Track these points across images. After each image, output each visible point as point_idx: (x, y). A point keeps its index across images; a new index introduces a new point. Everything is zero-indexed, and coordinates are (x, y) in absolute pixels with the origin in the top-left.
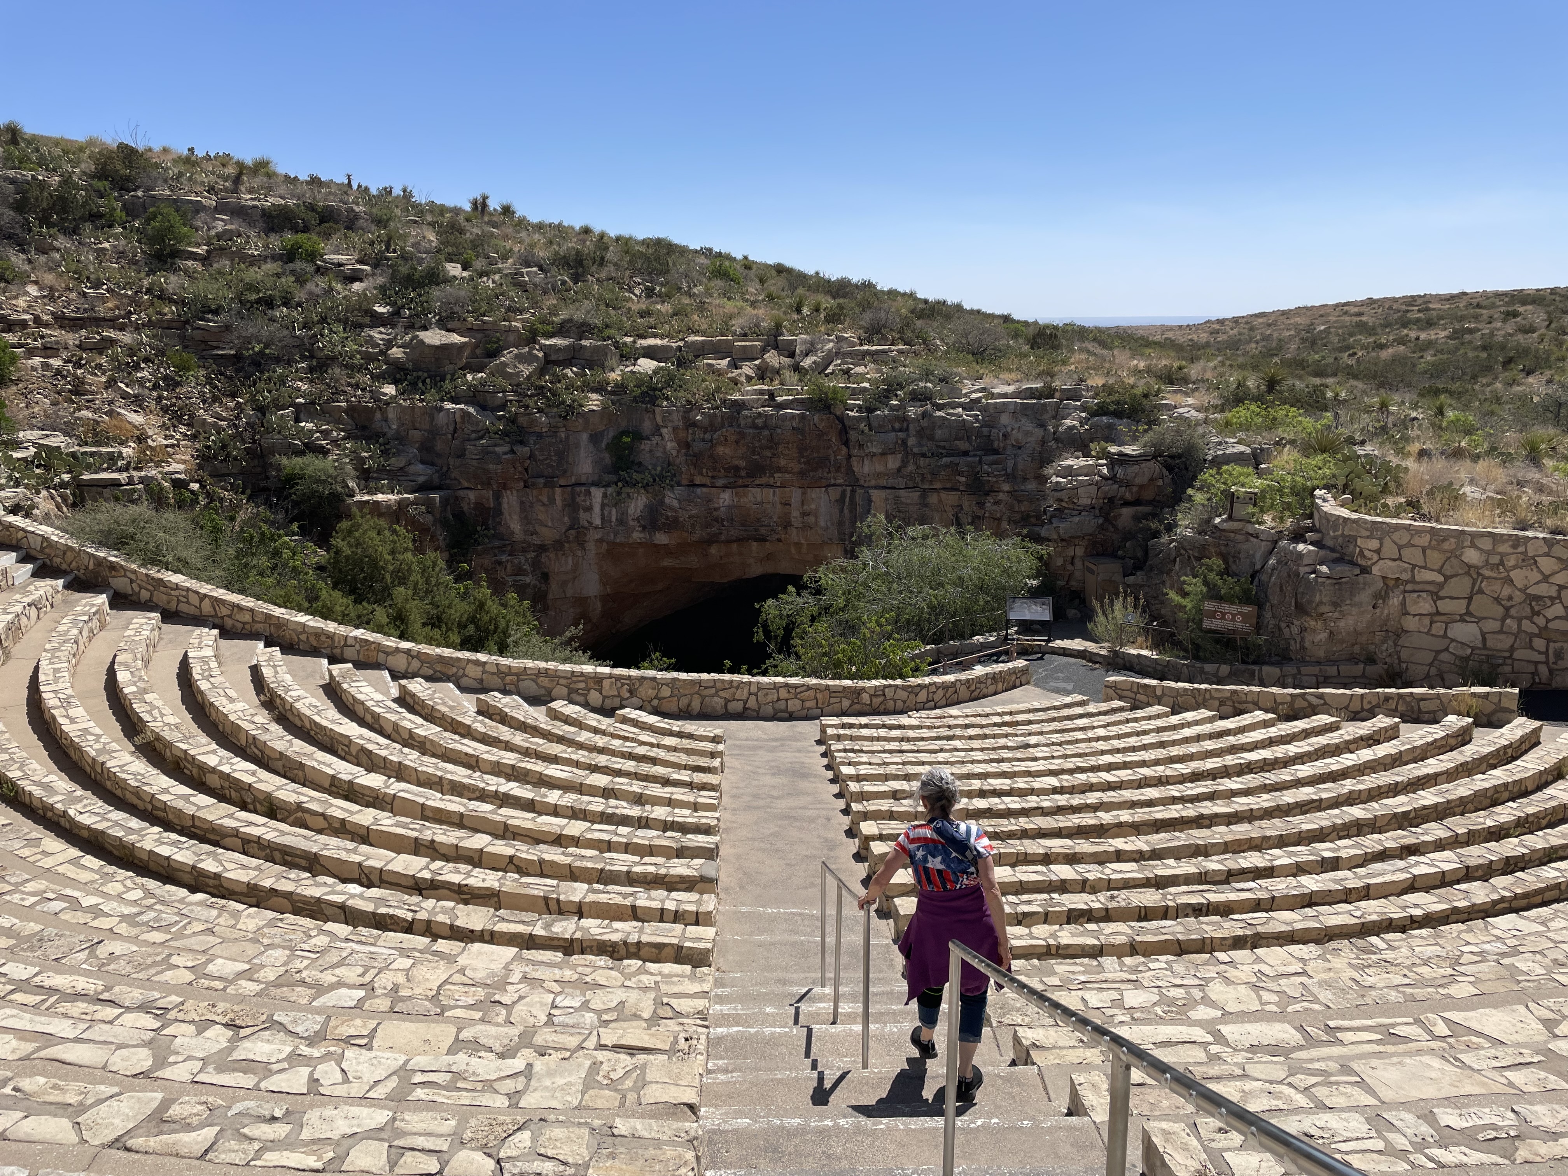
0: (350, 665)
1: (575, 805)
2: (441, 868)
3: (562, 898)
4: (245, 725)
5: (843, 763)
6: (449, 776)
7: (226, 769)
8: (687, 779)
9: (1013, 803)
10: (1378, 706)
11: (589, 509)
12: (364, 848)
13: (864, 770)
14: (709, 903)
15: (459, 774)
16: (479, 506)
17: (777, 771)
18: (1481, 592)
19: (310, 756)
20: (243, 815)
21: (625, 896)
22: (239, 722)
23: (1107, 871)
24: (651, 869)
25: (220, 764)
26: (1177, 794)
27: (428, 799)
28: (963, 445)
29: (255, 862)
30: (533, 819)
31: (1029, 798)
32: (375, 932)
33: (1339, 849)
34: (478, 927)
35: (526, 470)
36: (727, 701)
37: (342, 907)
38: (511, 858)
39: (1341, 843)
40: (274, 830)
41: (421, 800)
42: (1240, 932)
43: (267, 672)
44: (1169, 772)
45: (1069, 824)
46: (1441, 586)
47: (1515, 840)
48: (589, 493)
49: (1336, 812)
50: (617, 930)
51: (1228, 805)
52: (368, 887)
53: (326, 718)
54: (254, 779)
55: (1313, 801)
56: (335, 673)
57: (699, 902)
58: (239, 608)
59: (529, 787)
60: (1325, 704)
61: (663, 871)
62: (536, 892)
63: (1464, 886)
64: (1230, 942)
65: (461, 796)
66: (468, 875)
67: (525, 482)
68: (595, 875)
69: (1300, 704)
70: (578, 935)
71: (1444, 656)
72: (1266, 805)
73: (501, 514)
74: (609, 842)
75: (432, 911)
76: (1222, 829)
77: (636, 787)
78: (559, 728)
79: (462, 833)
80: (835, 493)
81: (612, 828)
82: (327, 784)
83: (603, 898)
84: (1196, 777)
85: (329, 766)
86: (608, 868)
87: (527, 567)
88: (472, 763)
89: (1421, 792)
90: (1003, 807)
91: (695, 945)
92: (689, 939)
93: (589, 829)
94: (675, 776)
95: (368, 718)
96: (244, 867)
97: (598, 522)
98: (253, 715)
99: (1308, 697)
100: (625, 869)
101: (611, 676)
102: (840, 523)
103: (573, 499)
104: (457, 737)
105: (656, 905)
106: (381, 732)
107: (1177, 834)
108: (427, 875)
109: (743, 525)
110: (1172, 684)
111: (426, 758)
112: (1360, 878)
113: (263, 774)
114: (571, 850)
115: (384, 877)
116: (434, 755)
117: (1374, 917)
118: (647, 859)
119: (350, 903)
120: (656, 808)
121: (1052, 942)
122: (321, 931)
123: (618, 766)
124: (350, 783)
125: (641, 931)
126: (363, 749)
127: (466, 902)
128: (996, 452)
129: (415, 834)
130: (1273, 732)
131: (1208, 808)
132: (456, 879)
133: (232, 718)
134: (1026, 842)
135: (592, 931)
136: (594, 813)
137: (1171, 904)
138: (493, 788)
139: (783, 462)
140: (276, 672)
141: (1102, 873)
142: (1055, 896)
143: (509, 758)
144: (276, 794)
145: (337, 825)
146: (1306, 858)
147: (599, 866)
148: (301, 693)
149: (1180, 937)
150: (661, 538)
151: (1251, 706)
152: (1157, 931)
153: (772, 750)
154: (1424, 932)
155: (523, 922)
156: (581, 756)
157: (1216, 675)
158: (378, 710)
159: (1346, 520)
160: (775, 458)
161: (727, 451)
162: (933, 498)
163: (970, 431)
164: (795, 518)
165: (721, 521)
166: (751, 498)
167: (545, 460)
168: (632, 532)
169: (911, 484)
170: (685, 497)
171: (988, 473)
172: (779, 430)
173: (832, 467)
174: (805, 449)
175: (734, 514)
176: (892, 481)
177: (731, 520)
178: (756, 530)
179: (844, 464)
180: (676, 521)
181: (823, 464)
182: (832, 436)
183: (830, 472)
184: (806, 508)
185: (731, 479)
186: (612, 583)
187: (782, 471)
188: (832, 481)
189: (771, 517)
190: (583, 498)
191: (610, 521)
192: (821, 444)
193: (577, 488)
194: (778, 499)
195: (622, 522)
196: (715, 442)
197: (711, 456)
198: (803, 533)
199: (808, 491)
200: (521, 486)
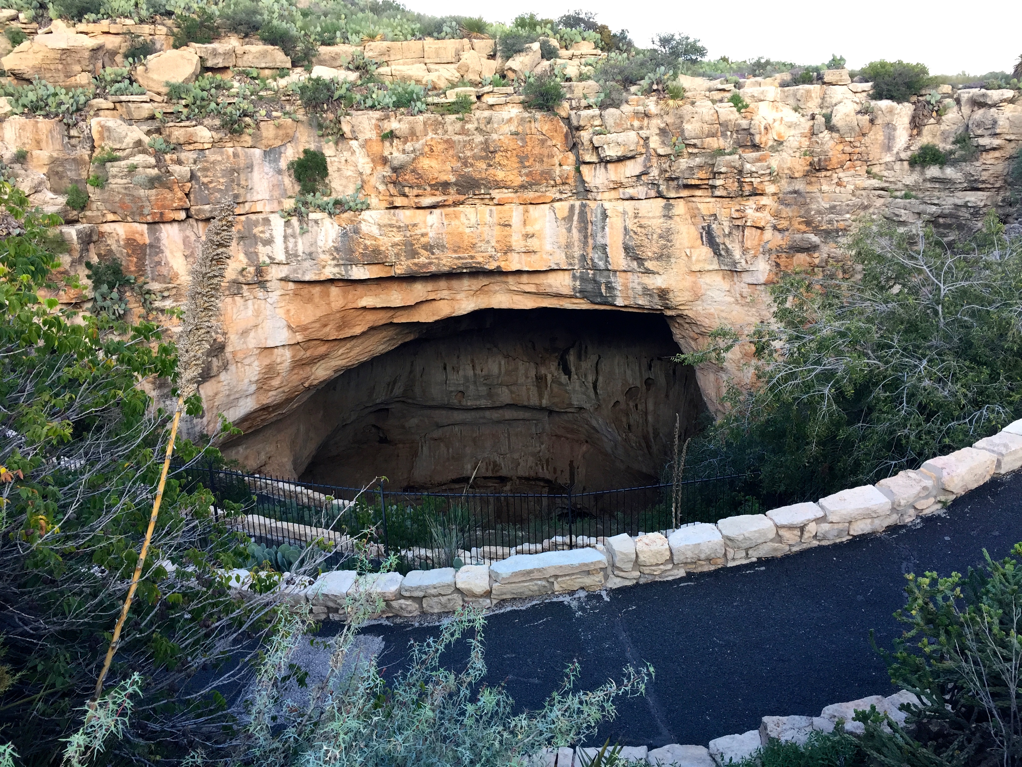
11: (269, 242)
16: (130, 242)
35: (187, 195)
48: (267, 221)
67: (187, 210)
73: (162, 251)
80: (562, 208)
97: (280, 256)
102: (569, 246)
103: (250, 230)
109: (455, 251)
128: (758, 147)
139: (500, 175)
150: (358, 273)
160: (491, 171)
161: (434, 163)
162: (680, 208)
163: (724, 125)
164: (517, 241)
165: (429, 248)
166: (463, 219)
167: (211, 182)
168: (324, 267)
169: (653, 193)
170: (386, 221)
171: (751, 173)
172: (495, 136)
173: (559, 181)
174: (527, 157)
175: (445, 240)
176: (631, 192)
177: (442, 247)
178: (472, 257)
179: (572, 173)
180: (376, 251)
181: (547, 175)
182: (558, 141)
183: (555, 186)
184: (529, 229)
185: (439, 198)
186: (303, 329)
187: (498, 185)
188: (558, 196)
189: (488, 242)
190: (260, 228)
191: (296, 256)
192: (546, 152)
193: (253, 217)
194: (495, 220)
195: (311, 256)
196: (418, 155)
197: (414, 171)
198: (525, 258)
199: (530, 208)
200: (182, 215)
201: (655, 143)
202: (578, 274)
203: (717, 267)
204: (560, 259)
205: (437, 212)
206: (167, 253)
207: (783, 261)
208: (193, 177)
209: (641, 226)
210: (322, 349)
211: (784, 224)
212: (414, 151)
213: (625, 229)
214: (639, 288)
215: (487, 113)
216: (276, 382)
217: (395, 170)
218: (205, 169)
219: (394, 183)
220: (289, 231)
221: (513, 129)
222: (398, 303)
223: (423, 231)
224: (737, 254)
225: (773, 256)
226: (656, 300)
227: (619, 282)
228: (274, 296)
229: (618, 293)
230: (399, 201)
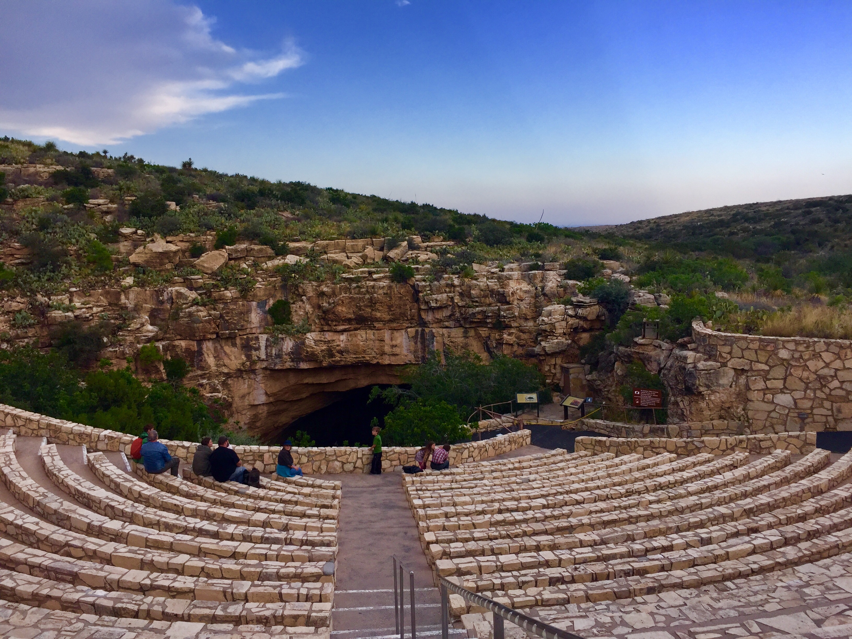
0: (101, 453)
1: (246, 534)
2: (157, 577)
3: (235, 591)
4: (31, 493)
5: (415, 498)
6: (163, 519)
7: (19, 522)
8: (317, 513)
9: (518, 516)
10: (736, 445)
11: (258, 349)
12: (107, 567)
13: (428, 501)
14: (329, 588)
15: (170, 517)
16: (188, 350)
17: (374, 506)
18: (791, 374)
19: (74, 511)
20: (30, 550)
21: (275, 587)
22: (29, 492)
23: (574, 553)
24: (293, 570)
25: (15, 519)
26: (617, 505)
27: (150, 534)
28: (488, 301)
29: (36, 579)
30: (217, 543)
31: (528, 512)
32: (113, 618)
33: (711, 532)
34: (180, 612)
35: (218, 326)
36: (343, 463)
37: (93, 604)
38: (203, 568)
39: (712, 528)
40: (50, 559)
41: (145, 535)
42: (651, 585)
43: (47, 460)
44: (612, 492)
45: (552, 526)
46: (768, 372)
47: (813, 521)
48: (257, 338)
49: (710, 510)
50: (268, 609)
51: (646, 509)
52: (110, 591)
53: (85, 487)
54: (38, 527)
55: (697, 504)
56: (91, 458)
57: (321, 589)
58: (31, 420)
59: (215, 523)
60: (705, 446)
61: (299, 571)
62: (218, 589)
63: (782, 550)
64: (645, 591)
65: (171, 531)
66: (174, 580)
67: (217, 334)
68: (256, 577)
69: (690, 447)
70: (244, 613)
71: (773, 415)
72: (669, 508)
73: (203, 354)
74: (266, 555)
75: (151, 604)
76: (643, 524)
77: (284, 520)
78: (235, 486)
79: (171, 554)
80: (412, 331)
81: (268, 546)
82: (85, 528)
83: (261, 589)
84: (629, 494)
85: (86, 517)
86: (265, 571)
87: (219, 387)
88: (178, 510)
89: (760, 496)
90: (512, 518)
91: (319, 615)
92: (315, 611)
93: (253, 548)
94: (309, 512)
95: (113, 486)
96: (30, 583)
97: (263, 357)
98: (37, 487)
99: (695, 443)
100: (275, 570)
101: (269, 451)
102: (415, 351)
103: (248, 343)
104: (169, 495)
105: (294, 591)
106: (121, 494)
107: (616, 529)
108: (148, 582)
109: (355, 354)
110: (615, 439)
111: (149, 509)
112: (722, 548)
113: (43, 524)
114: (241, 561)
115: (120, 585)
116: (155, 507)
117: (730, 571)
118: (289, 564)
119: (97, 602)
120: (296, 532)
121: (538, 597)
122: (78, 620)
123: (273, 507)
124: (100, 527)
125: (284, 608)
126: (108, 505)
127: (174, 597)
128: (508, 303)
129: (141, 557)
130: (675, 465)
131: (634, 512)
132: (166, 583)
133: (24, 489)
134: (525, 539)
135: (253, 610)
136: (256, 537)
137: (611, 570)
138: (192, 526)
139: (378, 315)
140: (53, 460)
141: (571, 554)
142: (541, 570)
143: (203, 506)
144: (51, 536)
145: (91, 554)
146: (691, 539)
147: (259, 570)
148: (70, 472)
149: (616, 590)
150: (303, 366)
151: (662, 450)
152: (602, 587)
153: (372, 493)
154: (758, 577)
155: (209, 608)
156: (249, 503)
157: (642, 432)
158: (118, 480)
159: (710, 336)
160: (374, 313)
161: (344, 309)
162: (472, 333)
163: (492, 291)
164: (387, 349)
165: (341, 352)
166: (359, 337)
167: (230, 319)
168: (286, 362)
169: (458, 325)
170: (319, 338)
171: (504, 317)
172: (375, 295)
173: (409, 317)
174: (392, 306)
175: (350, 348)
176: (446, 324)
177: (348, 352)
178: (364, 357)
179: (416, 314)
180: (313, 354)
181: (403, 315)
182: (409, 298)
183: (408, 320)
184: (394, 343)
185: (347, 327)
186: (274, 395)
187: (378, 320)
188: (409, 325)
189: (372, 349)
190: (254, 342)
191: (271, 356)
192: (402, 303)
193: (250, 336)
194: (376, 337)
195: (279, 356)
196: (336, 304)
197: (334, 313)
198: (393, 358)
199: (395, 332)
200: (214, 336)
201: (457, 299)
202: (421, 366)
204: (411, 357)
205: (345, 334)
206: (206, 355)
208: (221, 316)
209: (452, 342)
210: (285, 406)
211: (523, 342)
212: (333, 303)
213: (444, 343)
215: (372, 283)
216: (258, 424)
217: (324, 312)
218: (228, 313)
219: (324, 319)
220: (268, 344)
221: (385, 292)
222: (325, 381)
223: (338, 343)
228: (259, 378)
230: (326, 328)
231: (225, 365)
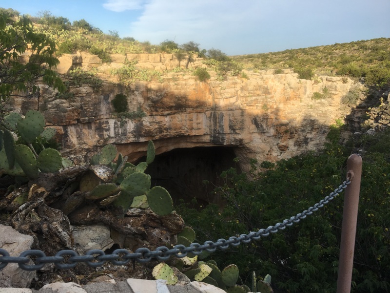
11: (108, 130)
16: (56, 133)
35: (79, 114)
48: (107, 122)
67: (78, 120)
73: (68, 136)
80: (208, 113)
102: (210, 126)
103: (100, 126)
128: (270, 94)
150: (142, 140)
161: (168, 100)
162: (246, 113)
163: (260, 87)
164: (195, 126)
165: (167, 129)
166: (177, 118)
167: (87, 109)
168: (129, 138)
169: (238, 108)
170: (152, 121)
171: (270, 102)
172: (188, 90)
175: (172, 126)
176: (231, 108)
178: (181, 132)
179: (212, 102)
181: (204, 103)
182: (208, 91)
183: (206, 106)
184: (198, 121)
185: (170, 112)
187: (189, 107)
188: (207, 109)
189: (185, 126)
190: (105, 125)
191: (119, 134)
192: (204, 95)
193: (101, 121)
194: (187, 118)
195: (124, 134)
197: (161, 102)
198: (197, 131)
199: (199, 114)
200: (76, 122)
202: (212, 135)
203: (257, 131)
204: (208, 130)
205: (168, 117)
206: (70, 137)
207: (278, 129)
208: (81, 107)
209: (235, 119)
212: (161, 95)
213: (230, 120)
214: (233, 139)
217: (153, 102)
218: (84, 104)
219: (153, 107)
220: (116, 126)
221: (194, 87)
223: (164, 123)
224: (265, 127)
225: (275, 128)
226: (238, 142)
227: (226, 137)
229: (225, 141)
230: (154, 113)
231: (85, 143)
